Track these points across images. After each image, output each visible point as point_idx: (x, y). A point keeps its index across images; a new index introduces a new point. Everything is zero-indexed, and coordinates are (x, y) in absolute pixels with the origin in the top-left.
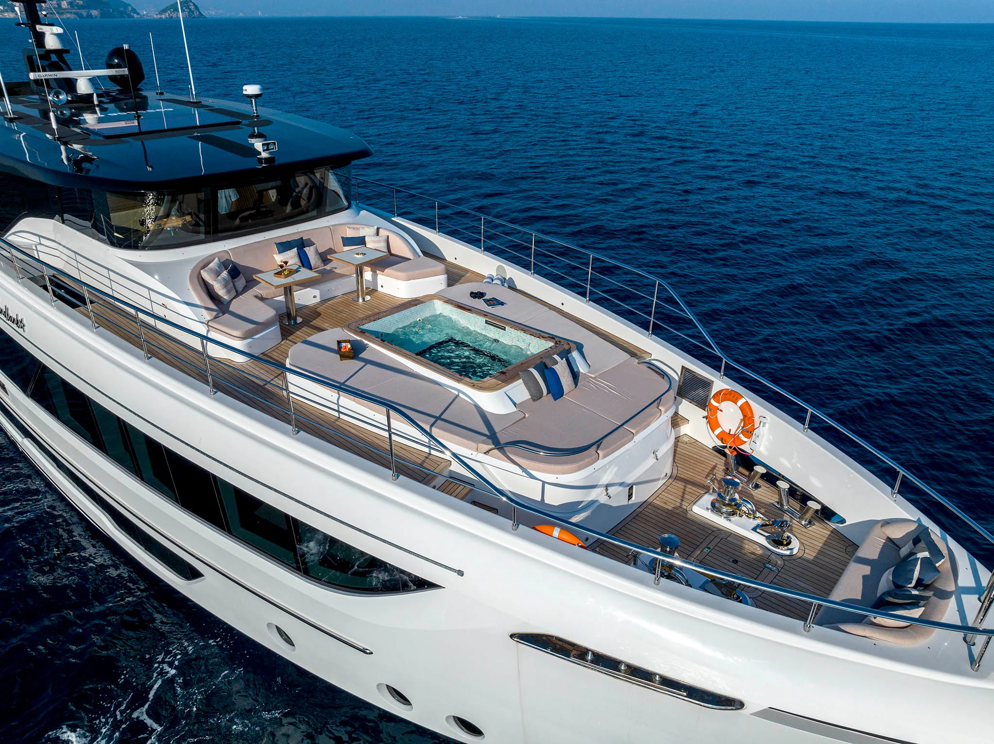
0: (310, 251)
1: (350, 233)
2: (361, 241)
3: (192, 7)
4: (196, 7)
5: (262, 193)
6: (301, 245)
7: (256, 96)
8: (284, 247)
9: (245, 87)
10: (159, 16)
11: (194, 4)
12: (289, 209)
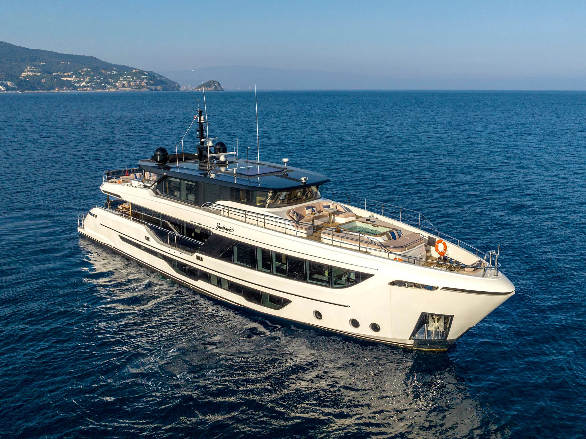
0: (315, 209)
1: (325, 204)
2: (328, 207)
3: (217, 85)
4: (219, 85)
5: (297, 194)
6: (312, 207)
7: (287, 162)
8: (308, 208)
9: (283, 159)
10: (197, 90)
11: (218, 83)
12: (304, 197)
